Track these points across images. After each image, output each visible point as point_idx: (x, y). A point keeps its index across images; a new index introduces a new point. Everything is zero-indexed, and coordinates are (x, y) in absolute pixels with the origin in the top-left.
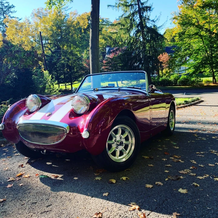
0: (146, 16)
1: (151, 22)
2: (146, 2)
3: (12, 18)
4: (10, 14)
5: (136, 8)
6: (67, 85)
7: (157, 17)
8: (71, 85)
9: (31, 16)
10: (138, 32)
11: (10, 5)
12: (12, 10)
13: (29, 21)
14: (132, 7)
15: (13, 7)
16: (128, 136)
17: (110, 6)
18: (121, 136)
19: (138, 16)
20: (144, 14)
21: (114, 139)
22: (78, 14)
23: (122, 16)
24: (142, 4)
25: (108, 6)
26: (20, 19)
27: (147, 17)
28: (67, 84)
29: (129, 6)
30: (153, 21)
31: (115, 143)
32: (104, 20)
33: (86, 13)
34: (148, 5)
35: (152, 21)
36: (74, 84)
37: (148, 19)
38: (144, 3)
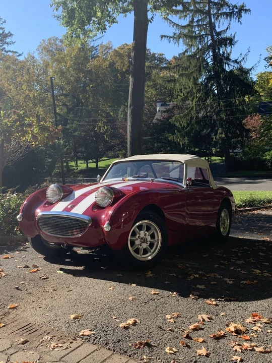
0: (224, 53)
1: (232, 64)
2: (224, 31)
3: (7, 52)
4: (5, 46)
5: (208, 40)
6: (90, 163)
7: (243, 56)
8: (97, 163)
9: (38, 50)
10: (209, 79)
11: (6, 32)
12: (8, 40)
13: (33, 58)
14: (200, 39)
15: (10, 36)
16: (153, 233)
17: (165, 36)
18: (146, 232)
19: (211, 54)
20: (221, 50)
21: (138, 235)
22: (113, 48)
23: (184, 53)
24: (219, 34)
25: (162, 37)
26: (20, 55)
27: (225, 55)
28: (91, 161)
29: (196, 38)
30: (236, 61)
31: (139, 240)
32: (156, 56)
33: (126, 44)
34: (228, 35)
35: (233, 61)
36: (101, 161)
37: (228, 59)
38: (221, 32)
